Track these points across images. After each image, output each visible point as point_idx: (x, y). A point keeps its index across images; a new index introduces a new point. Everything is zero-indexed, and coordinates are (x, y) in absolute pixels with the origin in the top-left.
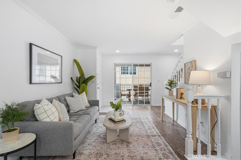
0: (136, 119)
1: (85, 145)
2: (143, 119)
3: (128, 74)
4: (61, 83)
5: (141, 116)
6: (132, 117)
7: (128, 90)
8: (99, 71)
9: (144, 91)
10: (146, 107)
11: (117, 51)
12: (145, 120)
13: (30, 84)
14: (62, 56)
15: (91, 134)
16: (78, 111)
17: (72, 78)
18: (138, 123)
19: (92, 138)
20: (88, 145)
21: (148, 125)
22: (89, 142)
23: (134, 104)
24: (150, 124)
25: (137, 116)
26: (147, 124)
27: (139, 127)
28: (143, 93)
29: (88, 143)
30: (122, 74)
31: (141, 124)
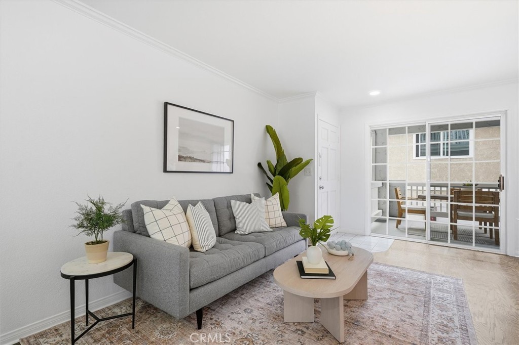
0: (413, 282)
1: (239, 309)
2: (440, 290)
3: (440, 155)
4: (232, 173)
5: (439, 278)
6: (404, 274)
7: (419, 197)
8: (328, 148)
9: (472, 202)
10: (475, 255)
11: (374, 93)
12: (446, 295)
13: (165, 173)
14: (233, 121)
15: (268, 289)
16: (252, 233)
17: (260, 165)
18: (412, 297)
19: (263, 298)
20: (245, 310)
21: (444, 313)
22: (251, 306)
23: (432, 240)
24: (456, 312)
25: (424, 277)
26: (442, 308)
27: (408, 310)
28: (469, 209)
29: (247, 307)
30: (417, 155)
31: (420, 301)
